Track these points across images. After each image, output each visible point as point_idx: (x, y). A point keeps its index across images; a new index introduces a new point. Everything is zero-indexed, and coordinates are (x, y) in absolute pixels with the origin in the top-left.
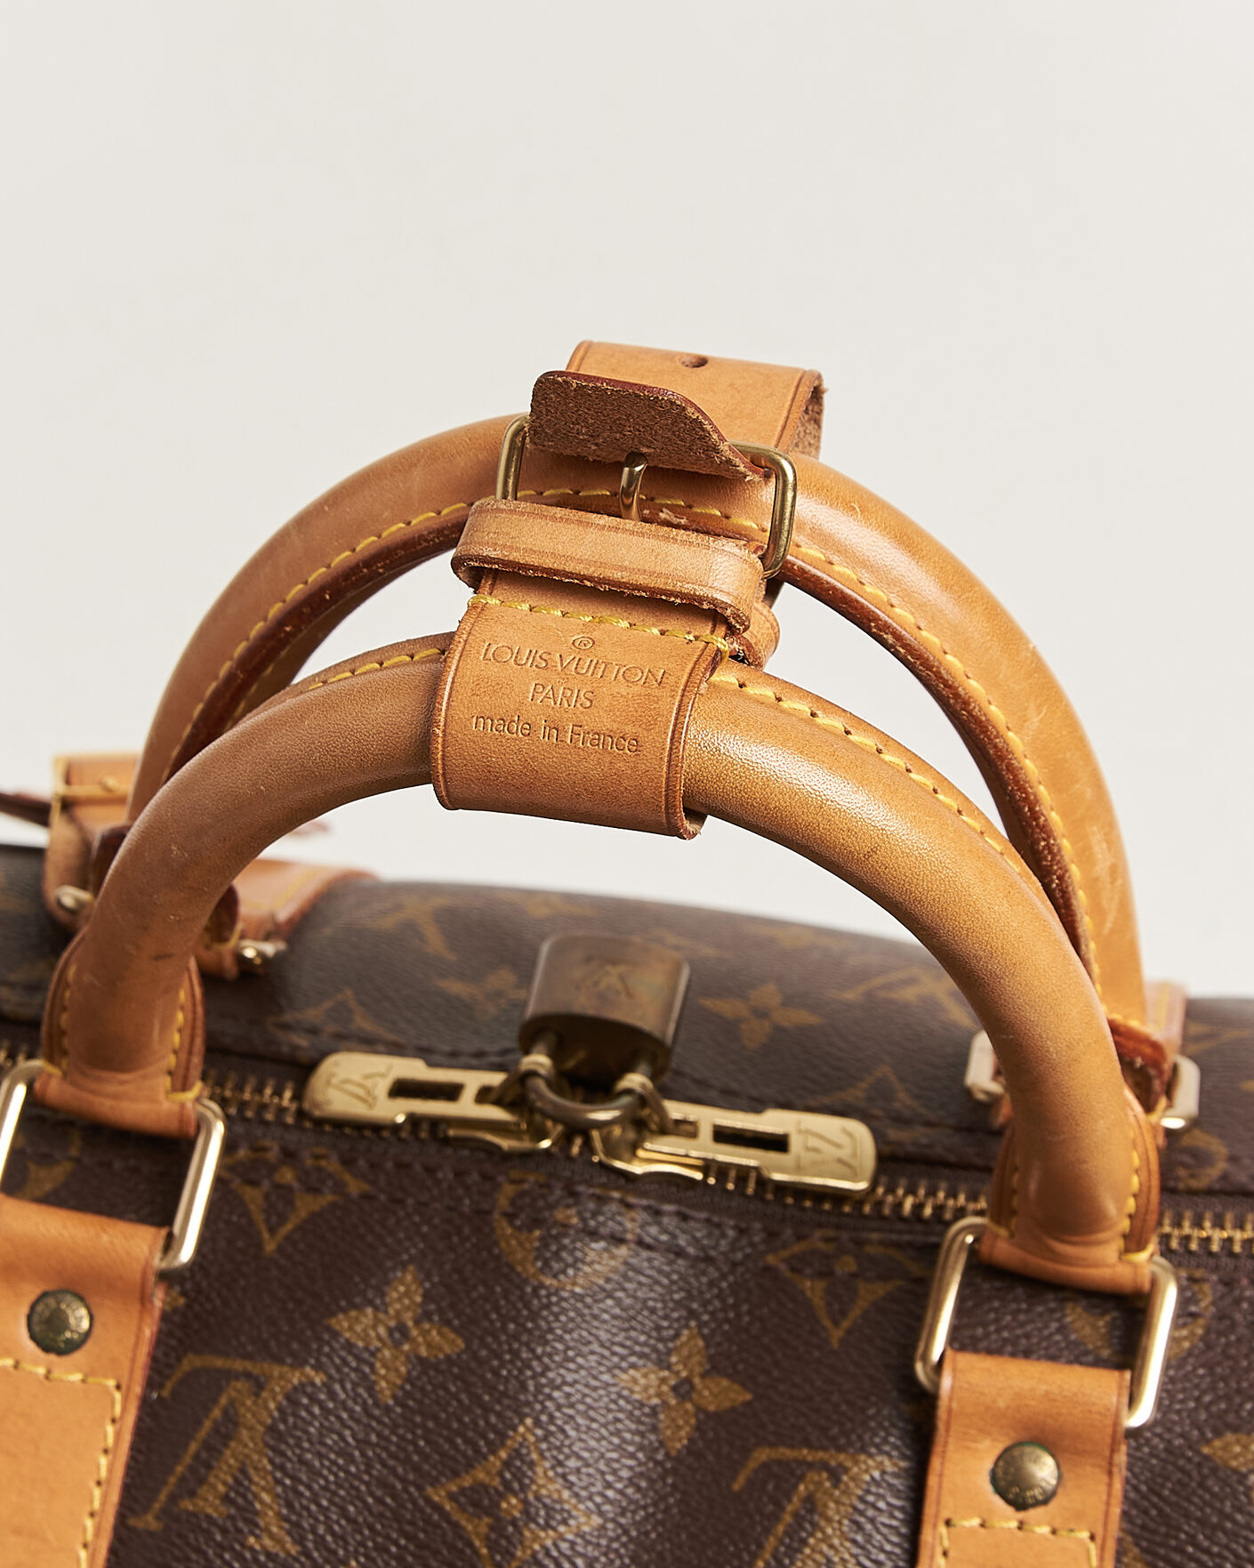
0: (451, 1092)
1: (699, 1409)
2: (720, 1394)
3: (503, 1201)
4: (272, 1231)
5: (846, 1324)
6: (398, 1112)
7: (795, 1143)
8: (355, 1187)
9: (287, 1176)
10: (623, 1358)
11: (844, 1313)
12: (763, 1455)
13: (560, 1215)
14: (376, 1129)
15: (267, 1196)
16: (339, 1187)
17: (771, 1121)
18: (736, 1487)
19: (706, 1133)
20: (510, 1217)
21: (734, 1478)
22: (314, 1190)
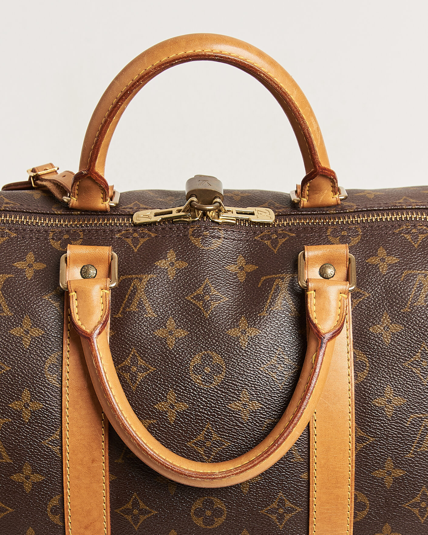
0: (171, 212)
1: (246, 272)
2: (251, 268)
3: (190, 233)
4: (135, 247)
5: (277, 248)
6: (159, 218)
7: (256, 213)
8: (153, 235)
9: (136, 235)
10: (225, 264)
11: (276, 246)
12: (264, 278)
13: (205, 233)
14: (155, 223)
15: (132, 240)
16: (149, 236)
17: (249, 209)
18: (259, 286)
19: (235, 212)
20: (193, 235)
21: (258, 285)
22: (143, 237)
